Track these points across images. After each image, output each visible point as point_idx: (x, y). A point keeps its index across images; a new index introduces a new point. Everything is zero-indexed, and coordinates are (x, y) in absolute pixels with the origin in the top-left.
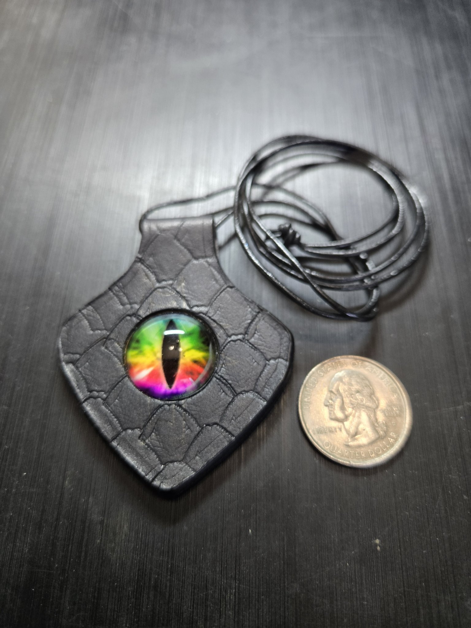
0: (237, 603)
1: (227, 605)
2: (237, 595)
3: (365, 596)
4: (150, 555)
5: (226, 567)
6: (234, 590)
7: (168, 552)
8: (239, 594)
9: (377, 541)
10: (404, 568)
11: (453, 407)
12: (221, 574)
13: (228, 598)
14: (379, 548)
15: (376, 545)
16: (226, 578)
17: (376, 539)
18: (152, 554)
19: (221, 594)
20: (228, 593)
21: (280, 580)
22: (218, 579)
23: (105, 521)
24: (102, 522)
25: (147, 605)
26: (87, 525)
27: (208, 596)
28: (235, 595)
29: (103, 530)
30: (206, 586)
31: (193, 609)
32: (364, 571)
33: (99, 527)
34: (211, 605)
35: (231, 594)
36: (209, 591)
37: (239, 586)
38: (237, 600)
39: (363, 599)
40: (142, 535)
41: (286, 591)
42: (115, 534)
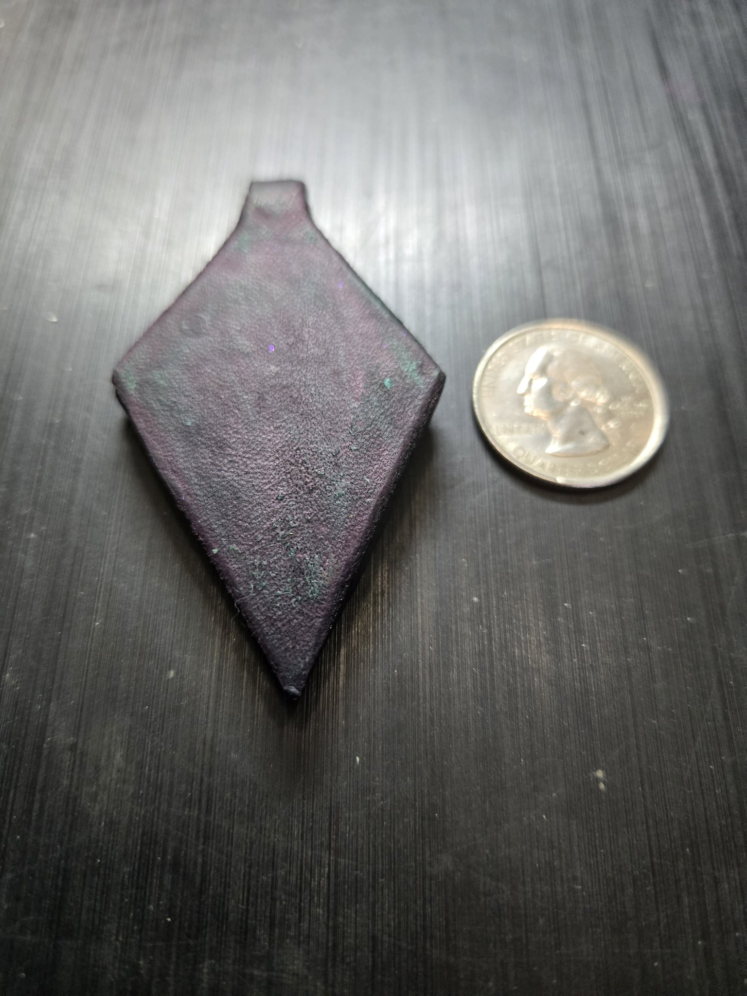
0: (332, 891)
1: (313, 897)
2: (332, 875)
3: (579, 874)
5: (312, 827)
6: (327, 869)
7: (200, 801)
8: (336, 877)
9: (600, 774)
10: (651, 822)
11: (732, 533)
12: (302, 839)
13: (314, 884)
14: (602, 786)
15: (597, 780)
16: (312, 847)
17: (597, 769)
18: (170, 805)
19: (301, 874)
20: (315, 874)
21: (416, 848)
22: (296, 849)
23: (80, 745)
24: (73, 748)
25: (159, 899)
26: (45, 752)
27: (277, 880)
28: (329, 878)
29: (74, 761)
30: (273, 864)
31: (248, 905)
32: (574, 827)
33: (67, 756)
34: (283, 897)
35: (320, 876)
36: (279, 871)
37: (336, 862)
38: (332, 886)
39: (575, 878)
40: (150, 770)
41: (428, 869)
42: (97, 769)
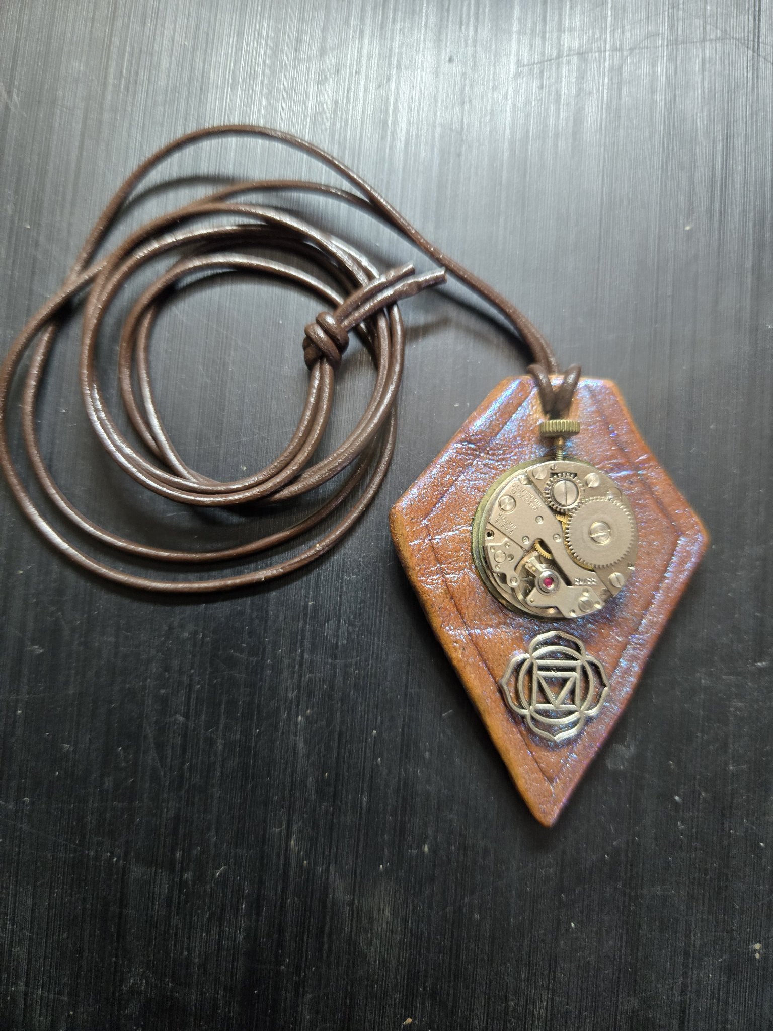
4: (424, 951)
